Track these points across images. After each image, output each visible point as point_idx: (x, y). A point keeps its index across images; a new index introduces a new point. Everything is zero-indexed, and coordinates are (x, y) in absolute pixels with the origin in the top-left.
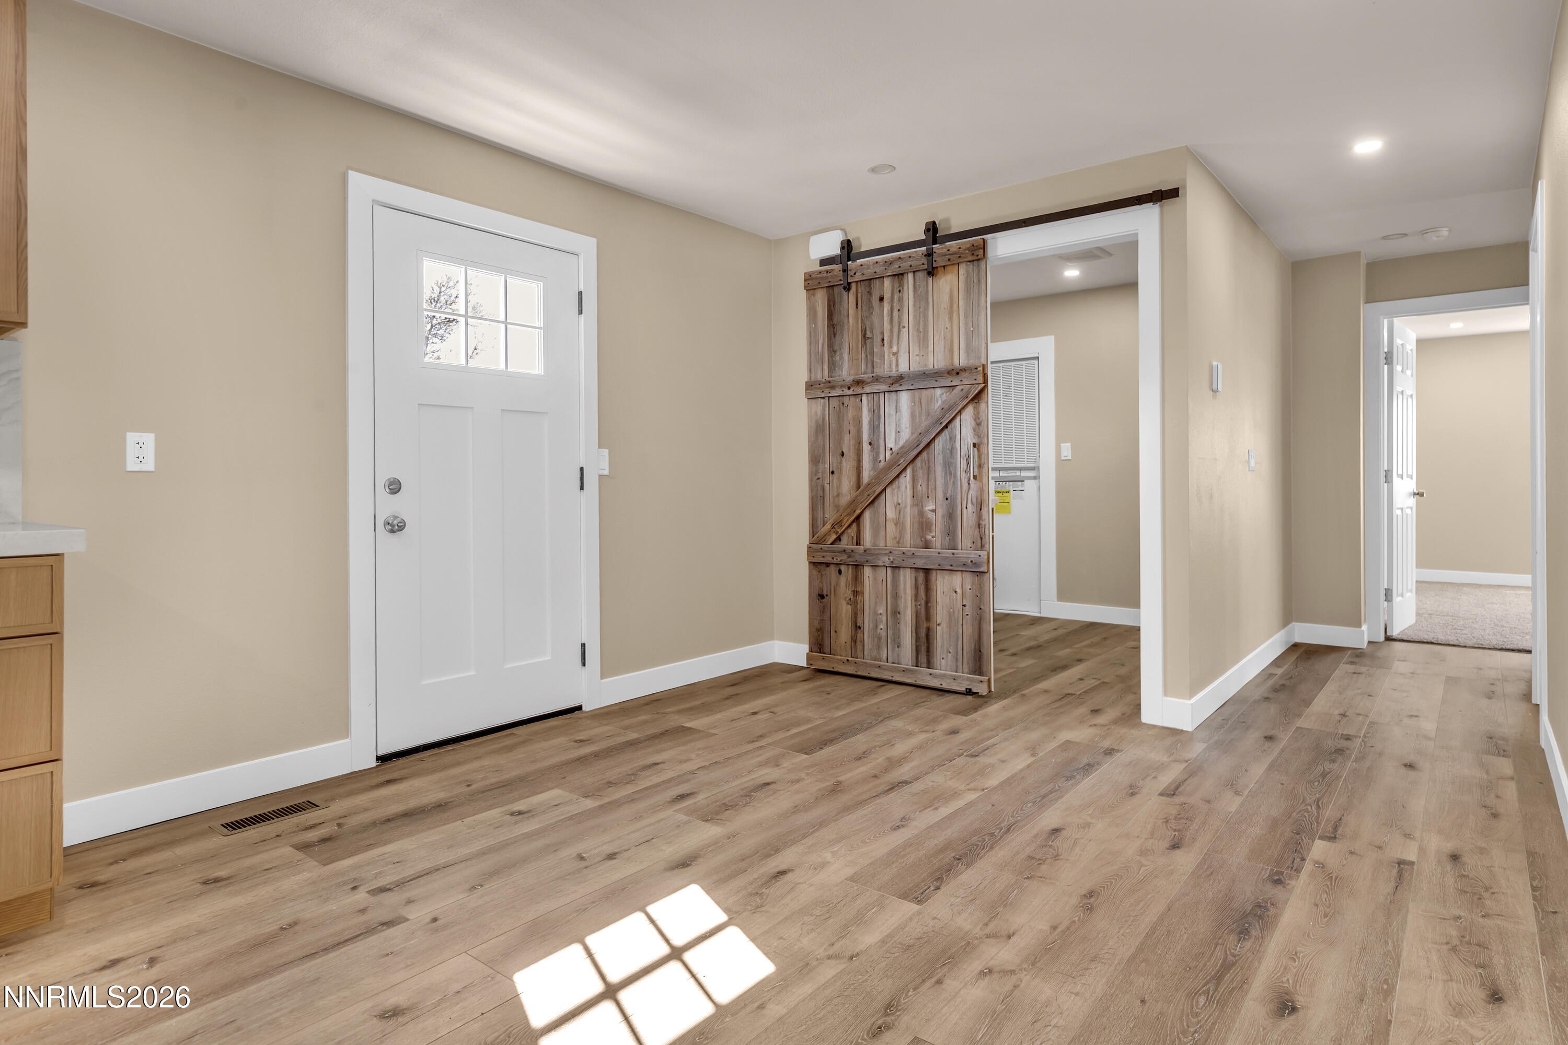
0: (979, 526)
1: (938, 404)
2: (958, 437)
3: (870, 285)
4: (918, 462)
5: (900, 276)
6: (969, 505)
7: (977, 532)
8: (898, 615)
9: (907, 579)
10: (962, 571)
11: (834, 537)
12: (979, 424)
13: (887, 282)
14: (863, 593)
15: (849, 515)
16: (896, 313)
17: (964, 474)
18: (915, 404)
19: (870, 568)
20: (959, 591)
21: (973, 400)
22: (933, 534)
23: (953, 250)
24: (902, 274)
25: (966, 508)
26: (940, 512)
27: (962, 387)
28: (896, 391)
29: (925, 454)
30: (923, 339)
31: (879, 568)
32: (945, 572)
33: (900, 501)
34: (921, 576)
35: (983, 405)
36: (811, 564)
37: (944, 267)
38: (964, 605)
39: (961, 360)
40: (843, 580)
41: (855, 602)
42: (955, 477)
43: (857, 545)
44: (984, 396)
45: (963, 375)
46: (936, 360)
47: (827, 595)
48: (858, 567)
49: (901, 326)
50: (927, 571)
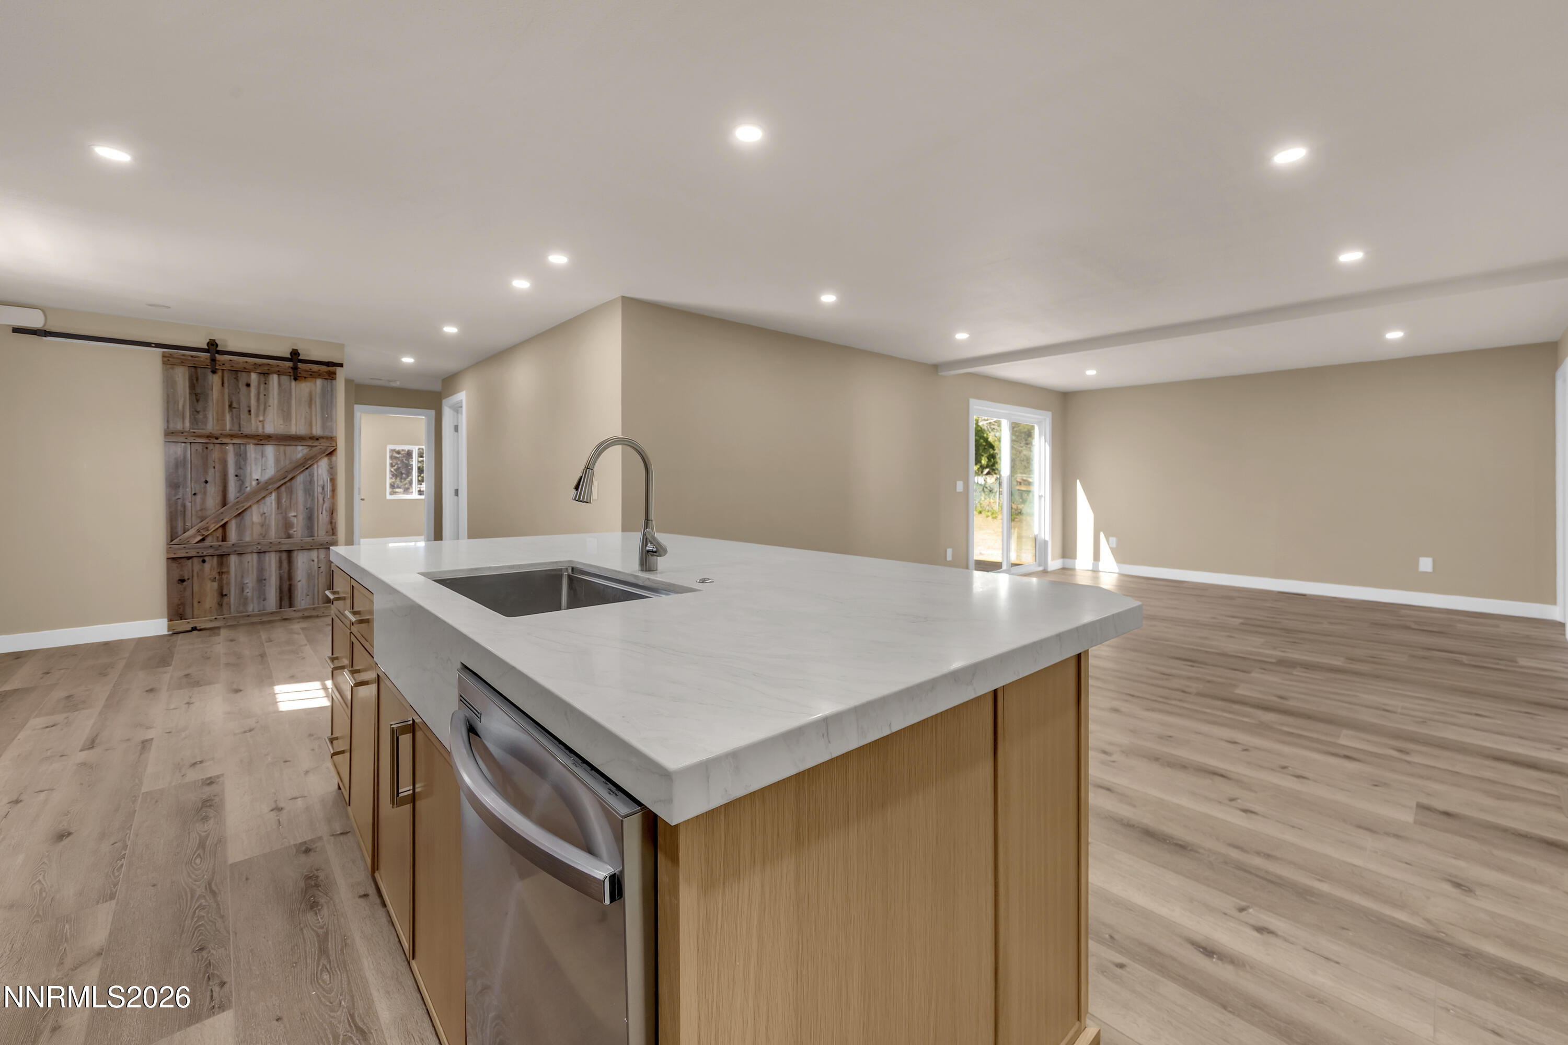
0: (331, 523)
1: (300, 455)
2: (316, 474)
3: (237, 374)
4: (283, 488)
5: (266, 375)
6: (324, 512)
7: (329, 526)
8: (264, 581)
9: (272, 561)
10: (318, 549)
11: (199, 538)
12: (332, 468)
13: (254, 376)
14: (228, 572)
15: (217, 522)
16: (262, 396)
17: (320, 495)
18: (279, 453)
19: (236, 556)
20: (316, 560)
21: (327, 455)
22: (295, 529)
23: (314, 370)
24: (268, 374)
25: (322, 513)
26: (301, 517)
27: (320, 447)
28: (263, 444)
29: (288, 484)
30: (286, 415)
31: (244, 555)
32: (304, 551)
33: (265, 511)
34: (284, 555)
35: (334, 458)
36: (170, 560)
37: (305, 377)
38: (320, 567)
39: (317, 431)
40: (207, 566)
41: (221, 580)
42: (313, 496)
43: (223, 541)
44: (334, 453)
45: (321, 441)
46: (297, 427)
47: (188, 579)
48: (222, 557)
49: (267, 405)
50: (289, 552)
